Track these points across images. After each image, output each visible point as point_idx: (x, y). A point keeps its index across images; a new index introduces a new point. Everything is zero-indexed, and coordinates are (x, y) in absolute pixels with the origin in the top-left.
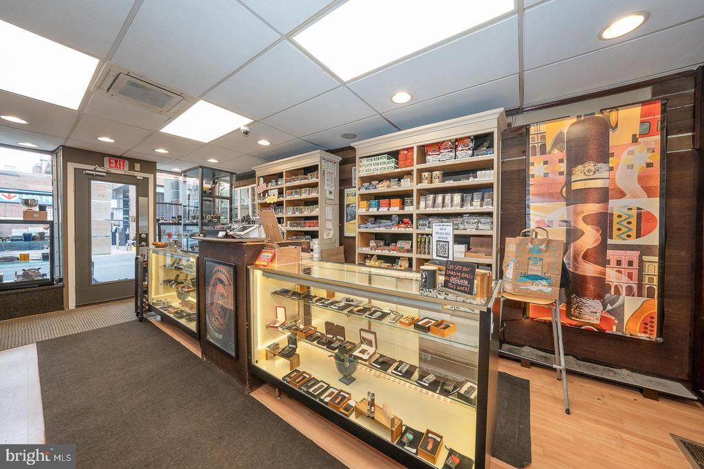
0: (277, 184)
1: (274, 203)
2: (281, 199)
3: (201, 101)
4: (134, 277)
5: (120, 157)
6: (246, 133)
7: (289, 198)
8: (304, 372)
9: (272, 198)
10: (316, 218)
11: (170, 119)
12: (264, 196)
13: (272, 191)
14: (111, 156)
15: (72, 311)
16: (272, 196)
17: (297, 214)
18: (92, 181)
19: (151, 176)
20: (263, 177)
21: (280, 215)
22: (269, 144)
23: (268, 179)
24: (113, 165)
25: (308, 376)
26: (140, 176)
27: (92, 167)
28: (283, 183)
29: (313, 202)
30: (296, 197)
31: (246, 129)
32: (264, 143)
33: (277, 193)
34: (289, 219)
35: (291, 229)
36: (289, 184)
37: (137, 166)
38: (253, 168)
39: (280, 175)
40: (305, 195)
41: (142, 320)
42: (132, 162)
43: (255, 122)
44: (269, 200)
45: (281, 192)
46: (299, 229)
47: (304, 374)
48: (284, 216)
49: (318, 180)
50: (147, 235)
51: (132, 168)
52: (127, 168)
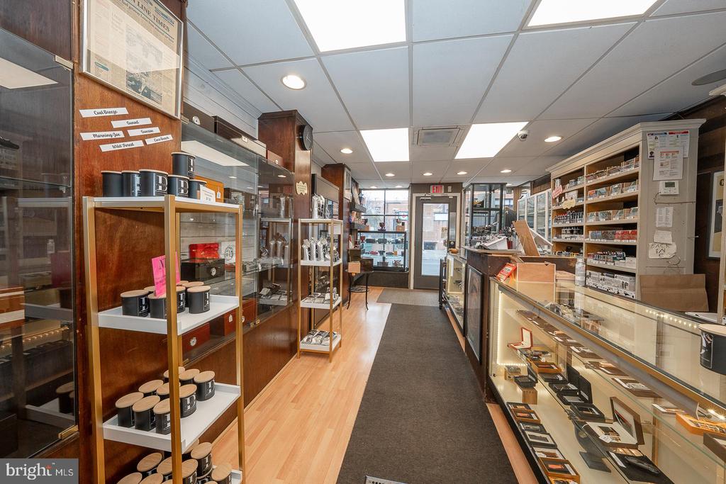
0: (576, 185)
1: (572, 209)
2: (580, 203)
3: (473, 125)
4: (439, 275)
5: (440, 184)
6: (524, 137)
7: (591, 200)
8: (534, 413)
9: (571, 201)
10: (633, 226)
11: (458, 148)
12: (560, 200)
13: (569, 193)
14: (434, 184)
15: (411, 291)
16: (569, 201)
17: (603, 221)
18: (424, 204)
19: (458, 195)
20: (560, 178)
21: (579, 223)
22: (560, 138)
23: (565, 179)
24: (435, 191)
25: (535, 418)
26: (451, 195)
27: (423, 195)
28: (584, 182)
29: (631, 203)
30: (602, 198)
31: (524, 132)
32: (553, 139)
33: (576, 195)
34: (591, 228)
35: (593, 241)
36: (591, 182)
37: (450, 188)
38: (547, 170)
39: (580, 172)
40: (615, 194)
41: (441, 307)
42: (446, 185)
43: (531, 122)
44: (565, 205)
45: (581, 193)
46: (604, 241)
47: (533, 415)
48: (584, 224)
49: (639, 169)
50: (455, 242)
51: (446, 191)
52: (443, 191)
